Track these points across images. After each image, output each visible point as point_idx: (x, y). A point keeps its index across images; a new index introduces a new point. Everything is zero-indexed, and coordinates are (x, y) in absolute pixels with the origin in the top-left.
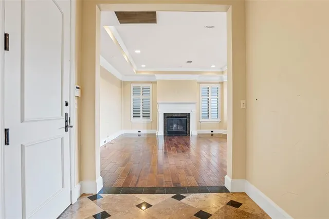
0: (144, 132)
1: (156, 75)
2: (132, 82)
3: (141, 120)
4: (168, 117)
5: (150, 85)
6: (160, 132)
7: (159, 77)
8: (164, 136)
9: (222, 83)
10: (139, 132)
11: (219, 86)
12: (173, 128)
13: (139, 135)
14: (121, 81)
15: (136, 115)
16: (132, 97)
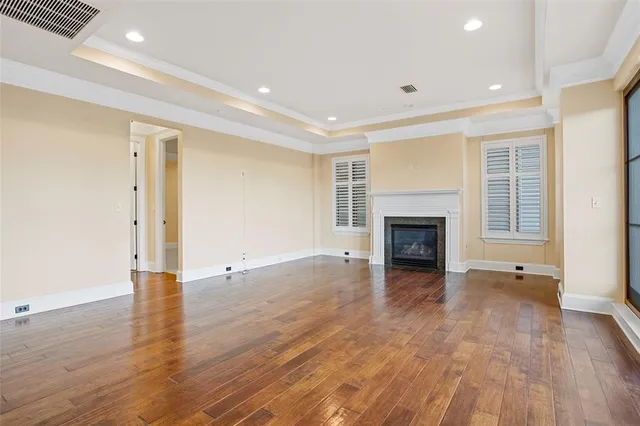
0: (354, 254)
1: (366, 134)
2: (333, 155)
3: (350, 230)
4: (393, 226)
5: (365, 158)
6: (378, 259)
7: (373, 138)
8: (386, 267)
9: (550, 132)
10: (347, 254)
12: (410, 251)
13: (347, 261)
14: (313, 155)
15: (342, 220)
16: (335, 184)
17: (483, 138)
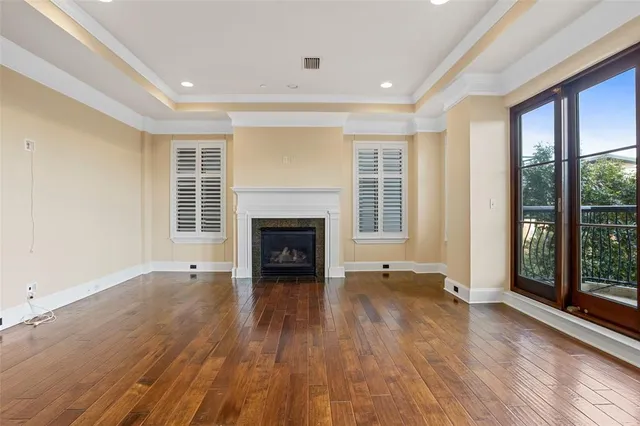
0: (205, 267)
1: (231, 114)
2: (173, 137)
3: (199, 236)
5: (221, 144)
6: (243, 271)
7: (238, 120)
8: (254, 280)
9: (411, 139)
10: (193, 267)
11: (403, 145)
12: (281, 259)
13: (193, 276)
14: (143, 133)
15: (186, 224)
16: (174, 176)
17: (356, 137)
